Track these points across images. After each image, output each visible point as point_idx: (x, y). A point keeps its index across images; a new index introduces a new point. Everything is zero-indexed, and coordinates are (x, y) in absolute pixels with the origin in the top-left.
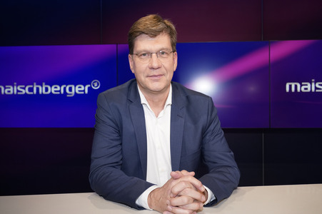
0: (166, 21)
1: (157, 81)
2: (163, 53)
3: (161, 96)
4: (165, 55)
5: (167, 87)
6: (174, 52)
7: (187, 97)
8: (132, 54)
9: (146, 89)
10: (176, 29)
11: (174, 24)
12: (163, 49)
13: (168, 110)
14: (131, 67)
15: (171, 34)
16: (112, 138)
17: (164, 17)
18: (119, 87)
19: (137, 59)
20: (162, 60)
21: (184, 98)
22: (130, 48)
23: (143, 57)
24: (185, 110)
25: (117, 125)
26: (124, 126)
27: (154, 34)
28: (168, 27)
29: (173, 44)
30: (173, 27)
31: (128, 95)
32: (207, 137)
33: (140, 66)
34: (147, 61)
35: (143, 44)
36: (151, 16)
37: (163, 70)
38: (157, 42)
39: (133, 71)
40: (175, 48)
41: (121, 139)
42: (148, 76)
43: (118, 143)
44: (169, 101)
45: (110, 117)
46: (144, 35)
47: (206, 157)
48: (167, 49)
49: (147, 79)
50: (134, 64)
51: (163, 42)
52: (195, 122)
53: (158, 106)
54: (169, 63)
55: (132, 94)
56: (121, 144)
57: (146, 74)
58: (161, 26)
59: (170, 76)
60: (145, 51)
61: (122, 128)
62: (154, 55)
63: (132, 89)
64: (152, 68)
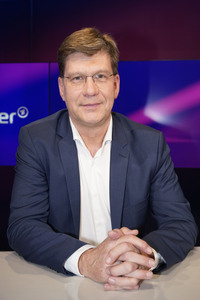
0: (105, 36)
1: (93, 111)
2: (101, 76)
3: (98, 130)
4: (103, 79)
5: (106, 119)
6: (115, 75)
7: (132, 132)
8: (62, 76)
9: (79, 121)
10: (118, 46)
12: (101, 71)
13: (107, 148)
14: (62, 93)
15: (111, 53)
16: (36, 183)
17: (103, 31)
19: (69, 84)
20: (99, 85)
21: (128, 133)
22: (60, 70)
23: (76, 81)
24: (128, 148)
27: (90, 53)
28: (108, 43)
29: (113, 65)
30: (114, 44)
31: (57, 129)
32: (157, 184)
33: (72, 92)
34: (82, 85)
35: (76, 65)
36: (86, 30)
37: (101, 97)
38: (93, 62)
39: (64, 99)
40: (116, 69)
41: (48, 185)
42: (81, 105)
43: (45, 189)
44: (109, 137)
46: (76, 54)
47: (154, 208)
48: (106, 72)
49: (81, 108)
50: (65, 89)
51: (102, 62)
53: (94, 143)
54: (109, 89)
55: (62, 127)
56: (48, 191)
57: (78, 102)
58: (98, 42)
59: (109, 105)
60: (78, 73)
61: (49, 170)
62: (89, 79)
63: (62, 121)
64: (86, 95)
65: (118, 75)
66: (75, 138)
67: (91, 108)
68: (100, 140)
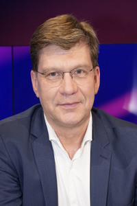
0: (83, 24)
1: (72, 111)
2: (79, 72)
3: (77, 130)
4: (82, 75)
5: (85, 119)
6: (94, 67)
7: (114, 130)
8: (36, 70)
9: (56, 121)
10: (98, 36)
11: (95, 29)
12: (80, 66)
13: (86, 149)
14: (35, 89)
15: (91, 44)
16: (8, 189)
19: (44, 81)
20: (78, 81)
21: (109, 131)
23: (51, 77)
24: (110, 147)
25: (15, 171)
27: (67, 45)
28: (86, 33)
29: (93, 58)
30: (94, 34)
31: (30, 128)
33: (46, 89)
34: (58, 83)
35: (51, 59)
37: (80, 95)
38: (71, 57)
39: (38, 95)
40: (96, 62)
41: (21, 191)
42: (58, 105)
43: (17, 195)
44: (89, 136)
45: (6, 159)
46: (53, 47)
48: (86, 66)
49: (58, 108)
50: (39, 85)
51: (80, 55)
52: (125, 165)
53: (73, 143)
54: (88, 85)
55: (36, 125)
56: (21, 197)
57: (55, 102)
58: (77, 34)
59: (89, 103)
60: (54, 69)
61: (22, 174)
62: (67, 75)
63: (37, 119)
64: (64, 94)
65: (98, 68)
66: (50, 139)
67: (70, 107)
68: (78, 141)
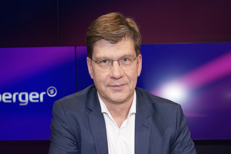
2: (125, 60)
4: (128, 62)
5: (130, 96)
7: (154, 105)
8: (91, 58)
9: (107, 99)
11: (138, 25)
12: (126, 55)
13: (131, 121)
15: (134, 38)
18: (77, 94)
20: (124, 68)
21: (150, 106)
24: (150, 119)
25: (75, 137)
26: (83, 137)
27: (115, 40)
28: (131, 29)
29: (136, 48)
30: (137, 29)
32: (176, 149)
33: (100, 73)
34: (108, 69)
35: (103, 50)
39: (92, 77)
40: (138, 51)
42: (108, 86)
44: (133, 109)
45: (67, 127)
48: (130, 56)
49: (108, 89)
50: (93, 70)
51: (126, 47)
52: (162, 132)
53: (121, 115)
54: (133, 70)
55: (91, 101)
57: (106, 84)
58: (123, 29)
59: (133, 84)
60: (104, 58)
61: (80, 137)
62: (115, 63)
63: (92, 96)
64: (113, 78)
65: (140, 55)
66: (102, 111)
67: (118, 88)
68: (125, 114)
